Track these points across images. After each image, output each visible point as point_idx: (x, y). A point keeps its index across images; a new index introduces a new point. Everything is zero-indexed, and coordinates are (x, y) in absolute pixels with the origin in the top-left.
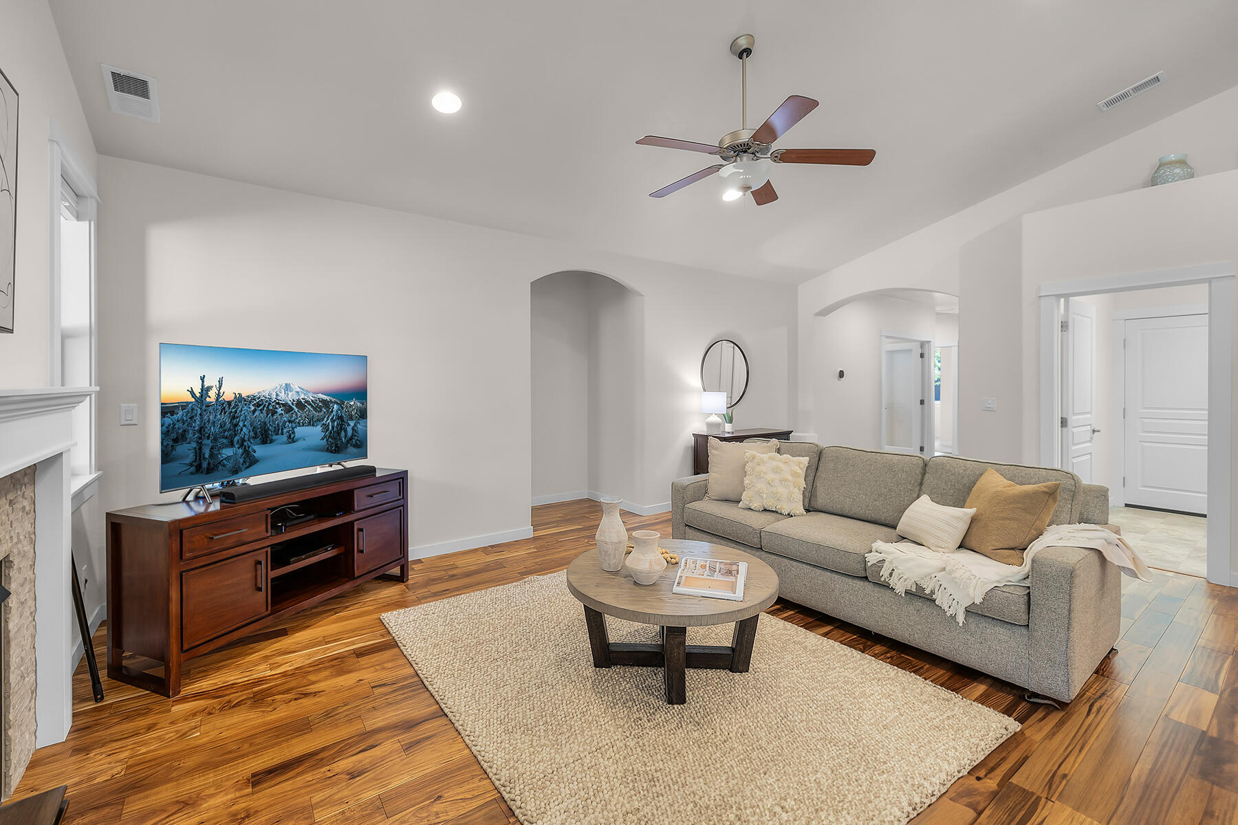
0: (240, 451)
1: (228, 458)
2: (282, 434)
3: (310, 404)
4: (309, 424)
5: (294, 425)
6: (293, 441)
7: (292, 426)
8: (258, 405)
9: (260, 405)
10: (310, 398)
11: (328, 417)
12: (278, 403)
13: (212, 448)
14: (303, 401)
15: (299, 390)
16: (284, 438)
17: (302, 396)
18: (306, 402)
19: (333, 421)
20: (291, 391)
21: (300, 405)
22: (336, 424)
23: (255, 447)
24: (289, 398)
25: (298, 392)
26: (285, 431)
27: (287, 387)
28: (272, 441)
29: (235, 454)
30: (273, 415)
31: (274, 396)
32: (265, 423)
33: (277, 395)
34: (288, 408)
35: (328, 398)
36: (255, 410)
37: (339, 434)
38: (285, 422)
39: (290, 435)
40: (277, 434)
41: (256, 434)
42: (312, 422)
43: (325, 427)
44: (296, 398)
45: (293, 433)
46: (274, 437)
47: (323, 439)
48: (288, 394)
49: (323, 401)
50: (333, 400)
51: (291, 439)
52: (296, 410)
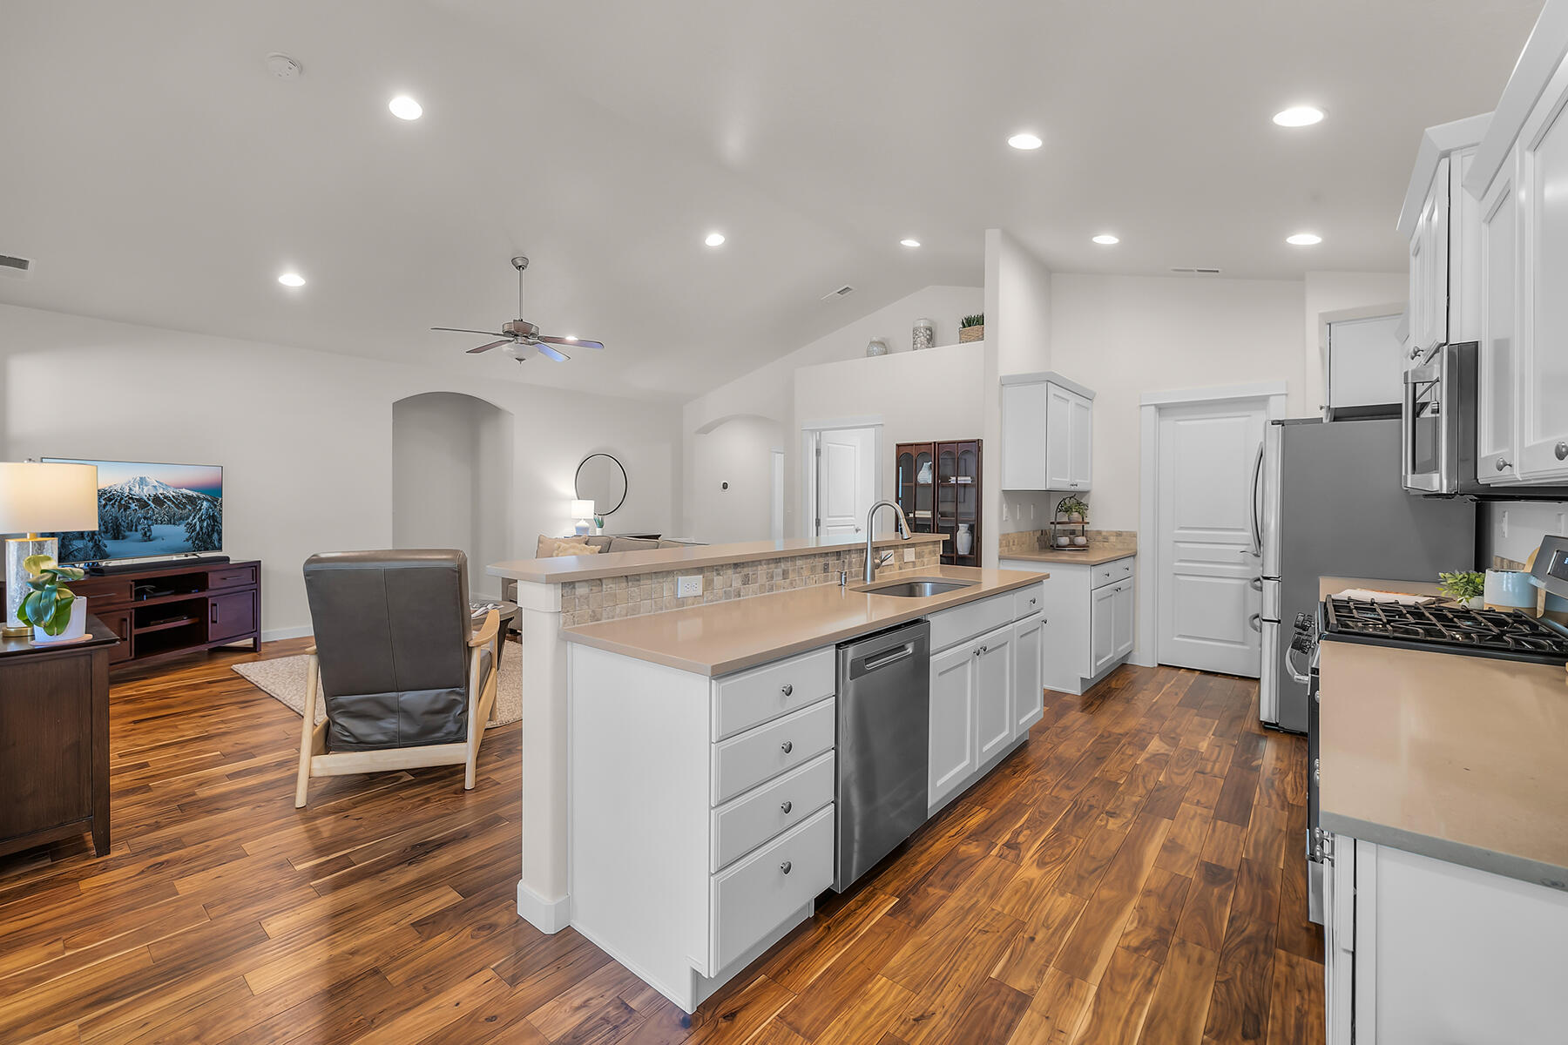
0: (91, 544)
1: (79, 550)
2: (136, 531)
3: (170, 500)
4: (169, 522)
5: (150, 523)
6: (150, 539)
7: (147, 524)
8: (110, 499)
9: (112, 500)
10: (171, 493)
11: (195, 515)
12: (131, 498)
13: (63, 539)
14: (161, 497)
15: (156, 484)
16: (139, 535)
17: (161, 491)
18: (166, 497)
19: (201, 520)
20: (146, 486)
21: (158, 500)
22: (205, 524)
23: (105, 542)
24: (145, 492)
25: (155, 487)
26: (139, 527)
27: (142, 481)
28: (124, 538)
29: (86, 547)
30: (125, 510)
31: (127, 491)
32: (116, 518)
33: (130, 489)
34: (143, 504)
35: (195, 494)
36: (105, 506)
37: (210, 536)
38: (139, 519)
39: (145, 533)
40: (131, 531)
41: (106, 528)
42: (172, 520)
43: (191, 528)
44: (153, 493)
45: (150, 530)
46: (127, 533)
47: (187, 540)
48: (143, 489)
49: (188, 497)
50: (202, 496)
51: (147, 537)
52: (153, 506)
